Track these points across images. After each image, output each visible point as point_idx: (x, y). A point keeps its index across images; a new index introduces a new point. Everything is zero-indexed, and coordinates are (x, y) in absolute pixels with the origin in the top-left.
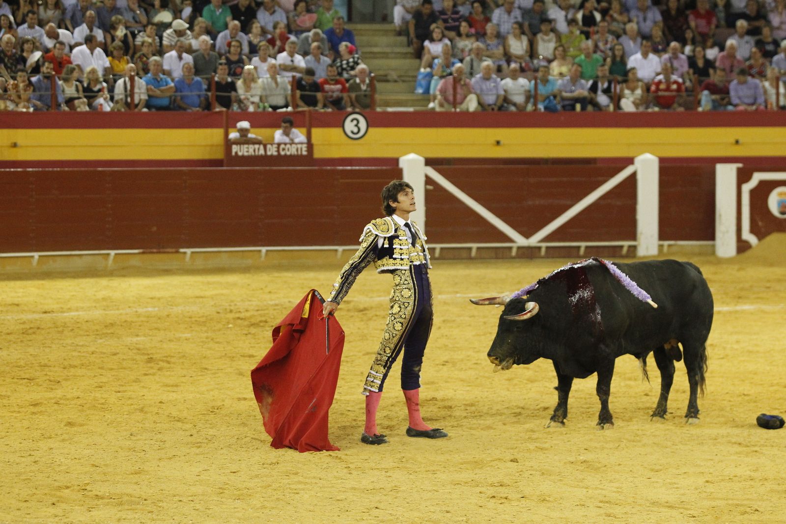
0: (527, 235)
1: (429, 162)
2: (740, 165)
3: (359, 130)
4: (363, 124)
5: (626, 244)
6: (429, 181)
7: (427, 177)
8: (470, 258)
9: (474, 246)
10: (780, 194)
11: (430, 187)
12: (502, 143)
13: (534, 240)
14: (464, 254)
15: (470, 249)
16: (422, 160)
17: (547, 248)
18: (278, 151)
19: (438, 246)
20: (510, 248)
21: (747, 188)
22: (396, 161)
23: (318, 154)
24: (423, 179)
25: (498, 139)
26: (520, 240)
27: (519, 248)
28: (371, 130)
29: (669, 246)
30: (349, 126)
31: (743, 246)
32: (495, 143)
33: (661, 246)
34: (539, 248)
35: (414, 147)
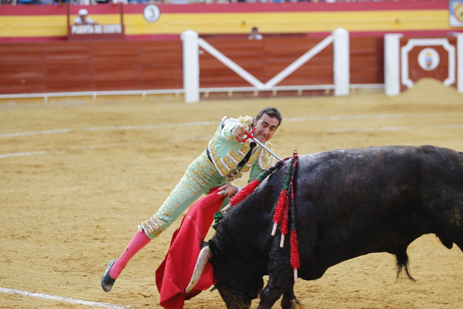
0: (264, 82)
1: (202, 36)
2: (400, 36)
3: (154, 16)
4: (157, 11)
5: (327, 87)
6: (201, 48)
7: (200, 46)
8: (229, 98)
9: (230, 90)
10: (427, 54)
11: (202, 52)
12: (246, 23)
13: (270, 85)
14: (224, 95)
15: (226, 93)
16: (196, 35)
17: (279, 91)
18: (102, 29)
19: (207, 90)
20: (252, 92)
21: (405, 50)
22: (178, 36)
23: (129, 31)
24: (197, 47)
25: (244, 20)
26: (259, 86)
27: (260, 92)
28: (162, 15)
29: (357, 89)
30: (148, 12)
31: (403, 88)
32: (242, 23)
33: (350, 90)
34: (272, 92)
35: (189, 27)
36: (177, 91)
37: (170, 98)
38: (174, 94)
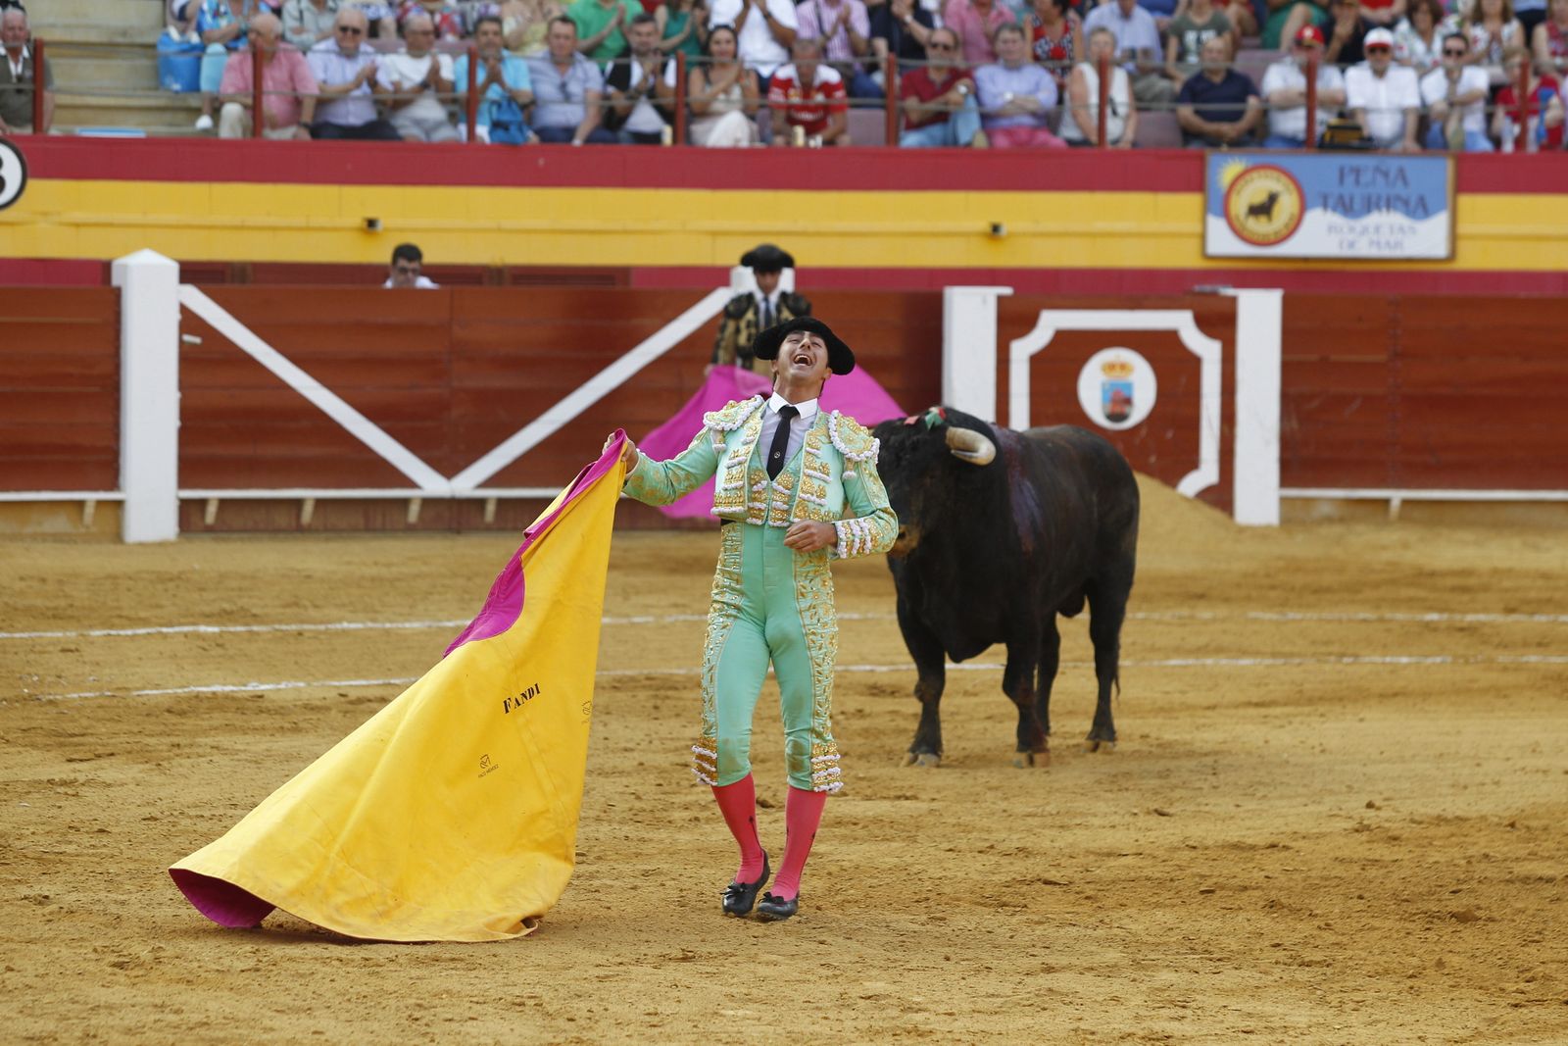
0: (449, 470)
1: (192, 273)
2: (1007, 291)
3: (3, 185)
4: (12, 168)
6: (190, 321)
7: (184, 310)
8: (299, 530)
9: (310, 494)
10: (1110, 367)
11: (193, 339)
12: (381, 226)
13: (466, 484)
14: (282, 519)
15: (298, 503)
16: (175, 268)
17: (502, 502)
19: (213, 494)
20: (405, 503)
21: (1023, 350)
22: (106, 267)
24: (176, 316)
25: (371, 215)
26: (431, 483)
27: (428, 503)
28: (32, 183)
32: (365, 224)
34: (481, 503)
35: (148, 234)
36: (91, 496)
37: (60, 523)
38: (80, 504)
